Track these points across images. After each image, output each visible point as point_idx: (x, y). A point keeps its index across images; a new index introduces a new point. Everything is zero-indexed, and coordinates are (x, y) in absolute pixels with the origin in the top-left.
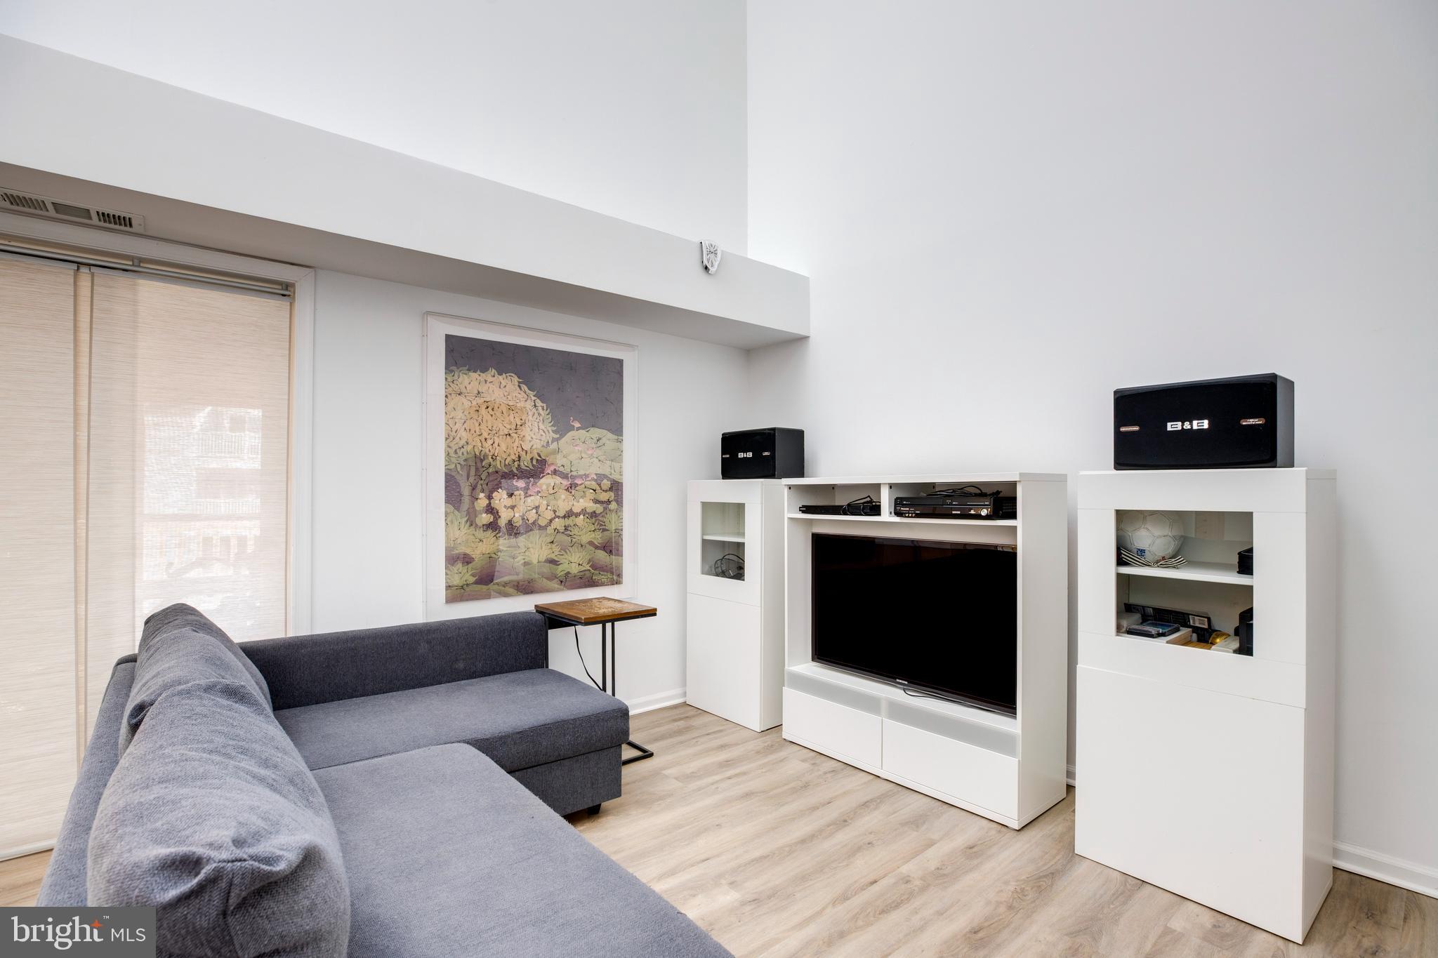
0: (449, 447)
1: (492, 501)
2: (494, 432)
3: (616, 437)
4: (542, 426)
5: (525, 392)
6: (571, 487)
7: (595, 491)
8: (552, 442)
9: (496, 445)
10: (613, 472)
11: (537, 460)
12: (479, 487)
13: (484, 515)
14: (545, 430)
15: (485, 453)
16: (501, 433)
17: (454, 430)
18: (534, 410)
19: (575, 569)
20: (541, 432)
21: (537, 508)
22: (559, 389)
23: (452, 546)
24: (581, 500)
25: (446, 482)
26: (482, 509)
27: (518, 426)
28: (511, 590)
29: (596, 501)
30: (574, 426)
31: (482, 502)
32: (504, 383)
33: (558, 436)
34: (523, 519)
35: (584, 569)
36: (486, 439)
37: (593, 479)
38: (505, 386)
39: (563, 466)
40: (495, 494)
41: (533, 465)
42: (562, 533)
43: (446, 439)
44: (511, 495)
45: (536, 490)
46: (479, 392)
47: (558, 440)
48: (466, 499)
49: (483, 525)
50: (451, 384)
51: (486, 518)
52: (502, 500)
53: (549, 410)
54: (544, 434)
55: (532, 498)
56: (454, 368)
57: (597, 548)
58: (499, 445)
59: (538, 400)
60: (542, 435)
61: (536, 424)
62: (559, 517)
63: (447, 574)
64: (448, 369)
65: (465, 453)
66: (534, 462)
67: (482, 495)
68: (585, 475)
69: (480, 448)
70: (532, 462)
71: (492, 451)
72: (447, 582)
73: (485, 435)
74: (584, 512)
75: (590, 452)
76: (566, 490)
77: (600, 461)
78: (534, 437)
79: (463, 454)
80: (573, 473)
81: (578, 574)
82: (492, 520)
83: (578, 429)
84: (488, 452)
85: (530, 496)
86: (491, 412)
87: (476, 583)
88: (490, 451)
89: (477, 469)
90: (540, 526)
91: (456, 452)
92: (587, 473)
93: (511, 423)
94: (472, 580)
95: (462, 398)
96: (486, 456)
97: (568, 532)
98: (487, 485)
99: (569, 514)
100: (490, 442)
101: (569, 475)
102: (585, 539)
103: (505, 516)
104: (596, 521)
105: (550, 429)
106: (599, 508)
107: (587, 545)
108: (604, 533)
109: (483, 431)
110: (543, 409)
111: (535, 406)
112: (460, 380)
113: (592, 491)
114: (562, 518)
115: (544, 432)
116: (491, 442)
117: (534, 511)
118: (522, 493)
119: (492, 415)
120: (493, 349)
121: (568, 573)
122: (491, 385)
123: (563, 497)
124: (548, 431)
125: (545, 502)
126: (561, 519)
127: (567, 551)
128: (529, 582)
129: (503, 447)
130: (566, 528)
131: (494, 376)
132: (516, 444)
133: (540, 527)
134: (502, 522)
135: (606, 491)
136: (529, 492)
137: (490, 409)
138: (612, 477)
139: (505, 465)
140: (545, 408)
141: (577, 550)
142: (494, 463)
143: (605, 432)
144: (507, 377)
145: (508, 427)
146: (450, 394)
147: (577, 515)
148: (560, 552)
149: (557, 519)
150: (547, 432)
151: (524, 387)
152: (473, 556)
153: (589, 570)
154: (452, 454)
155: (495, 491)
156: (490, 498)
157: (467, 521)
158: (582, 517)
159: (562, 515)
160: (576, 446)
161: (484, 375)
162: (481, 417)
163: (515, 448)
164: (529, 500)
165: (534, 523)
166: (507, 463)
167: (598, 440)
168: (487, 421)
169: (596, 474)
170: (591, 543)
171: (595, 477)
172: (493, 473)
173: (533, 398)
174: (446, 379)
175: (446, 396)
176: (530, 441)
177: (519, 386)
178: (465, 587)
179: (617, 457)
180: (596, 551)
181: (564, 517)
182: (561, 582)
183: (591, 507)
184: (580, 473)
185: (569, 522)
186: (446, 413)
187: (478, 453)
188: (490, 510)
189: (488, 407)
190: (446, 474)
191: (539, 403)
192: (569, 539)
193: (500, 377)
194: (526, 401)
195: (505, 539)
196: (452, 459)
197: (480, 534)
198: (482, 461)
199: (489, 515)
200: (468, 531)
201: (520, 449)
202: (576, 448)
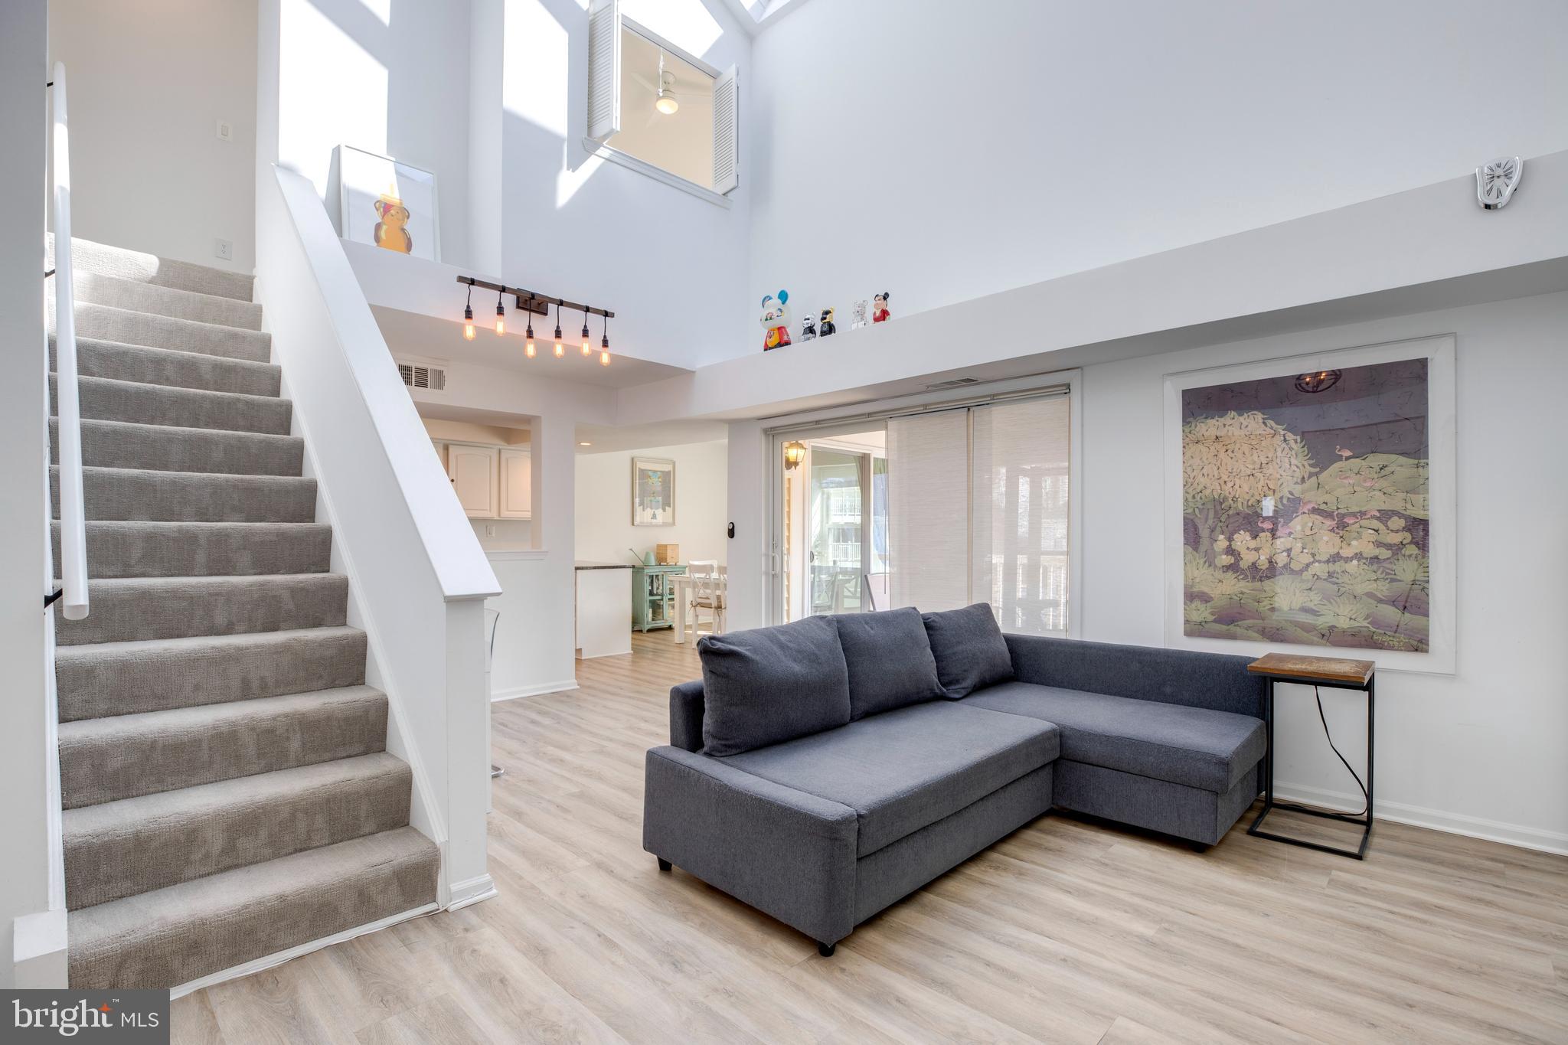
0: (1188, 493)
1: (1233, 543)
2: (1234, 474)
3: (1416, 461)
4: (1294, 461)
5: (1272, 428)
6: (1337, 528)
7: (1377, 531)
8: (1309, 477)
9: (1237, 487)
10: (1409, 506)
11: (1289, 498)
12: (1218, 529)
13: (1224, 557)
14: (1300, 465)
15: (1225, 496)
16: (1243, 474)
17: (1192, 477)
18: (1284, 445)
19: (1343, 623)
20: (1294, 468)
21: (1289, 551)
22: (1319, 416)
23: (1191, 584)
24: (1354, 543)
25: (1184, 525)
26: (1221, 550)
27: (1263, 465)
28: (1255, 635)
29: (1379, 544)
30: (1342, 456)
31: (1222, 542)
32: (1245, 423)
33: (1318, 469)
34: (1270, 562)
35: (1360, 625)
36: (1225, 482)
37: (1373, 517)
38: (1247, 426)
39: (1326, 503)
40: (1235, 536)
41: (1283, 505)
42: (1325, 580)
43: (1185, 486)
44: (1255, 537)
45: (1288, 531)
46: (1217, 437)
47: (1316, 474)
48: (1205, 542)
49: (1223, 566)
50: (1188, 435)
51: (1226, 560)
52: (1244, 542)
53: (1304, 443)
54: (1296, 469)
55: (1282, 540)
56: (1191, 419)
57: (1380, 601)
58: (1240, 487)
59: (1289, 434)
60: (1294, 471)
61: (1287, 460)
62: (1319, 562)
63: (1185, 609)
64: (1186, 421)
65: (1203, 497)
66: (1285, 501)
67: (1221, 537)
68: (1360, 512)
69: (1219, 491)
70: (1281, 502)
71: (1233, 494)
72: (1185, 617)
73: (1225, 478)
74: (1358, 556)
75: (1368, 484)
76: (1330, 531)
77: (1385, 493)
78: (1283, 473)
79: (1201, 498)
80: (1339, 511)
81: (1350, 630)
82: (1232, 561)
83: (1347, 458)
84: (1227, 495)
85: (1279, 537)
86: (1233, 455)
87: (1215, 621)
88: (1230, 493)
89: (1216, 512)
90: (1292, 570)
91: (1194, 497)
92: (1364, 509)
93: (1254, 462)
94: (1212, 618)
95: (1199, 446)
96: (1225, 499)
97: (1334, 580)
98: (1227, 526)
99: (1336, 558)
100: (1230, 484)
101: (1335, 514)
102: (1361, 589)
103: (1248, 558)
104: (1378, 570)
105: (1306, 463)
106: (1385, 554)
107: (1364, 597)
108: (1394, 583)
109: (1222, 475)
110: (1296, 442)
111: (1285, 440)
112: (1197, 429)
113: (1373, 532)
114: (1324, 562)
115: (1297, 467)
116: (1232, 484)
117: (1285, 554)
118: (1269, 534)
119: (1232, 458)
120: (1232, 391)
121: (1334, 627)
122: (1230, 428)
123: (1325, 538)
124: (1303, 466)
125: (1299, 545)
126: (1322, 564)
127: (1332, 601)
128: (1278, 629)
129: (1246, 488)
130: (1330, 575)
131: (1233, 419)
132: (1262, 483)
133: (1292, 572)
134: (1243, 564)
135: (1397, 531)
136: (1278, 534)
137: (1229, 452)
138: (1408, 513)
139: (1248, 506)
140: (1299, 440)
141: (1347, 602)
142: (1235, 505)
143: (1394, 457)
144: (1248, 416)
145: (1251, 467)
146: (1188, 444)
147: (1347, 560)
148: (1320, 600)
149: (1317, 564)
150: (1301, 468)
151: (1270, 423)
152: (1212, 596)
153: (1368, 627)
154: (1190, 499)
155: (1236, 533)
156: (1230, 539)
157: (1205, 562)
158: (1355, 562)
159: (1325, 558)
160: (1346, 478)
161: (1222, 419)
162: (1219, 462)
163: (1260, 489)
164: (1278, 542)
165: (1285, 566)
166: (1250, 504)
167: (1381, 469)
168: (1226, 464)
169: (1379, 511)
170: (1370, 595)
171: (1378, 515)
172: (1233, 515)
173: (1282, 432)
174: (1183, 431)
175: (1184, 447)
176: (1279, 479)
177: (1264, 423)
178: (1203, 624)
179: (1418, 486)
180: (1379, 605)
181: (1328, 562)
182: (1323, 635)
183: (1370, 551)
184: (1350, 511)
185: (1337, 567)
186: (1184, 462)
187: (1216, 497)
188: (1230, 551)
189: (1227, 451)
190: (1185, 518)
191: (1290, 436)
192: (1335, 587)
193: (1241, 419)
194: (1273, 437)
195: (1248, 582)
196: (1190, 503)
197: (1219, 574)
198: (1221, 504)
199: (1230, 557)
200: (1206, 571)
201: (1266, 488)
202: (1345, 481)
